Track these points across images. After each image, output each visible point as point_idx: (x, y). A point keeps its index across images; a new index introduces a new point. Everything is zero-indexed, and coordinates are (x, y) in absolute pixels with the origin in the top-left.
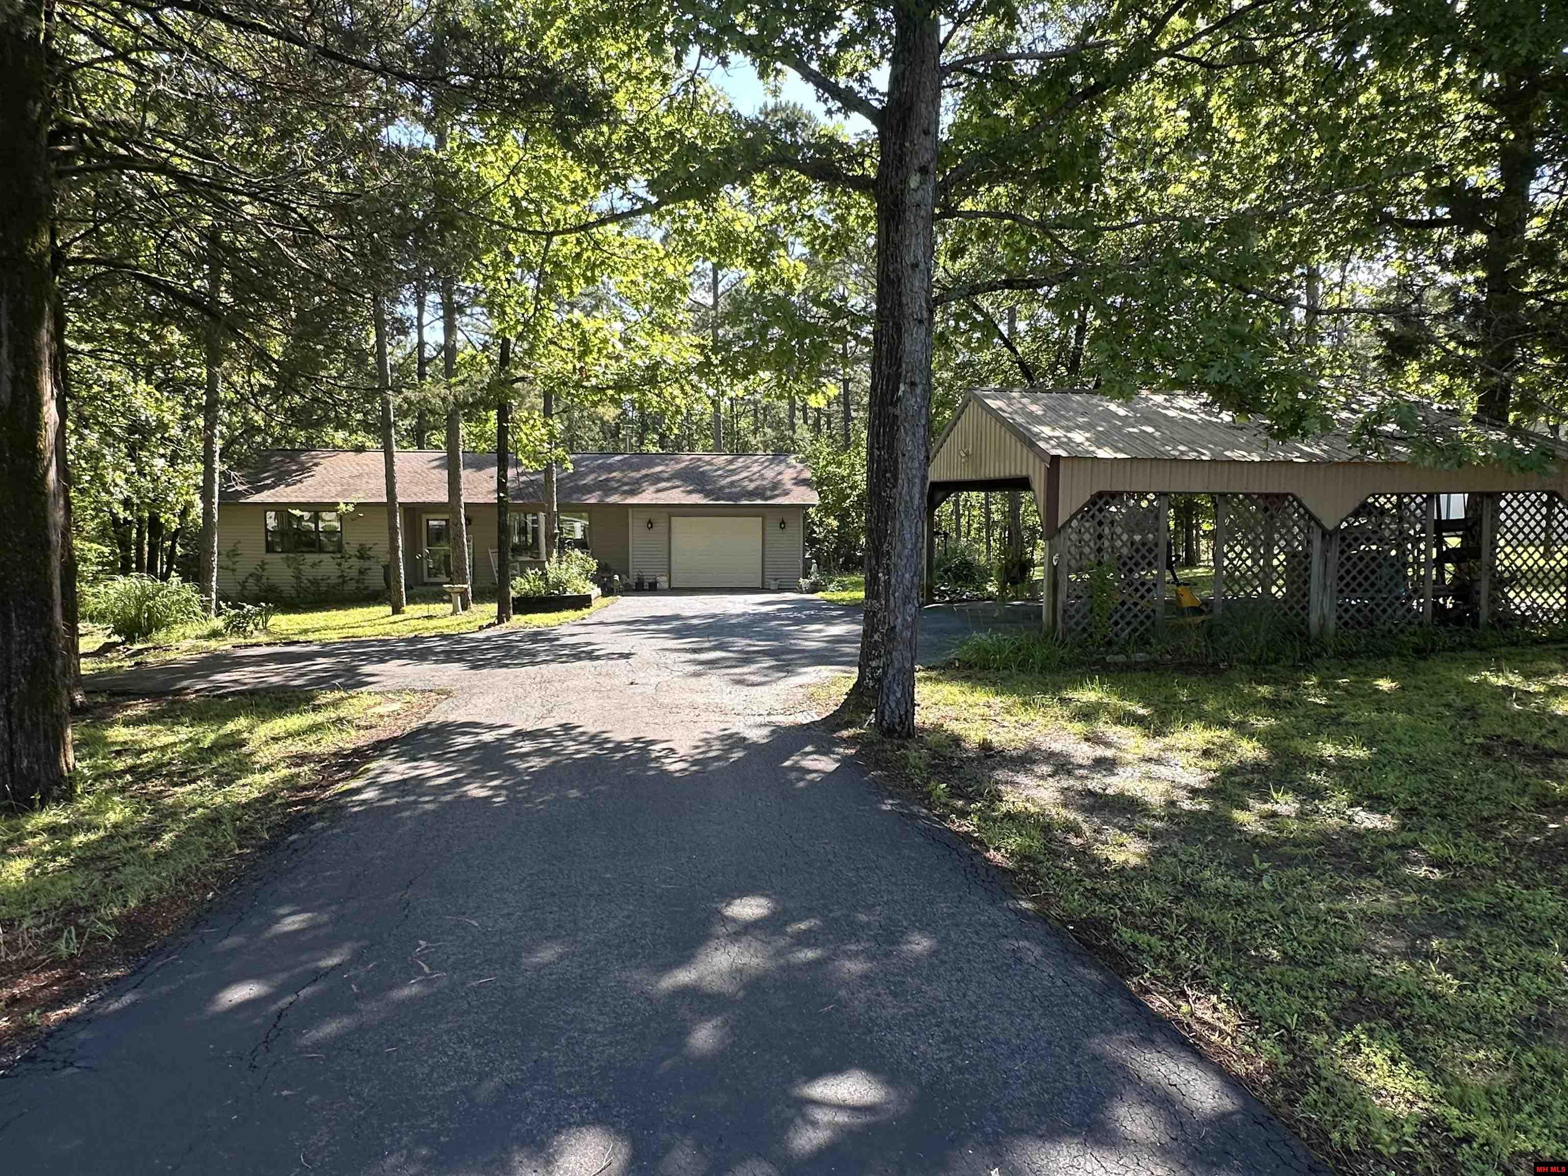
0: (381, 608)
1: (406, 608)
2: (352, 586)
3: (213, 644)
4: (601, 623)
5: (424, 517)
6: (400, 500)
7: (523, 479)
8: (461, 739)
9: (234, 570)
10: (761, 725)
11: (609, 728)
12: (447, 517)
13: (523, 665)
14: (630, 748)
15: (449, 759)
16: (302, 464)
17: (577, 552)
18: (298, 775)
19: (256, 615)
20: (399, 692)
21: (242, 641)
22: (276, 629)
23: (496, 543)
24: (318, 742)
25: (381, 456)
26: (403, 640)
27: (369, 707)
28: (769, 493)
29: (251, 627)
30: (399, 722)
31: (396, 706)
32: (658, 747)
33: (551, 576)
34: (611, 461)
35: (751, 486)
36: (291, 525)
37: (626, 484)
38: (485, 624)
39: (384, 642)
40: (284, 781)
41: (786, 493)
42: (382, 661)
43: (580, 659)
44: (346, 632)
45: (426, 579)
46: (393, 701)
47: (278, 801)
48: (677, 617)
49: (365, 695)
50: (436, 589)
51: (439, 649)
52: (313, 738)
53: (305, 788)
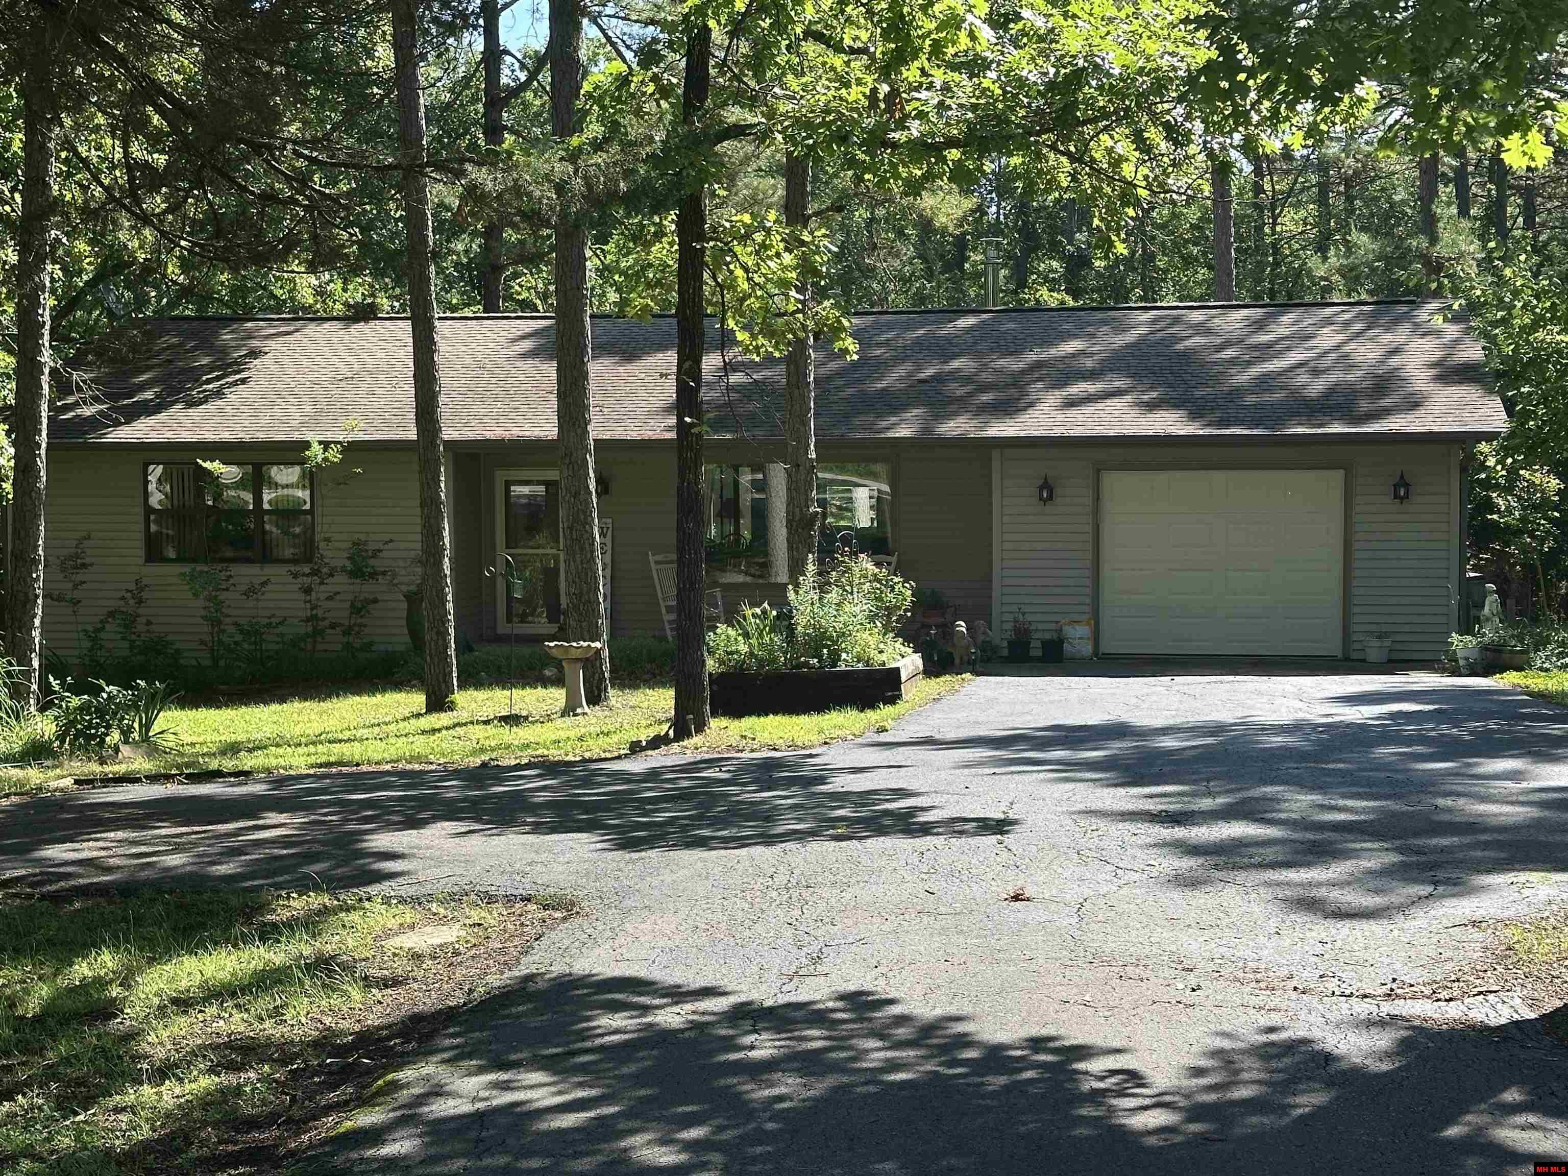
0: (400, 697)
1: (460, 697)
2: (334, 642)
3: (34, 775)
4: (929, 742)
5: (501, 476)
6: (449, 433)
7: (736, 378)
8: (608, 1021)
9: (76, 603)
10: (1370, 1023)
11: (967, 1009)
12: (553, 475)
13: (742, 842)
14: (1022, 1063)
15: (583, 1069)
16: (224, 351)
17: (866, 564)
18: (238, 1091)
19: (127, 708)
20: (454, 898)
21: (95, 768)
22: (169, 741)
23: (672, 538)
24: (277, 1013)
25: (404, 330)
26: (457, 774)
27: (388, 934)
28: (1364, 405)
29: (115, 737)
30: (460, 973)
31: (449, 934)
32: (1097, 1065)
33: (801, 621)
34: (948, 329)
35: (1317, 386)
36: (200, 494)
37: (984, 388)
38: (644, 736)
39: (413, 778)
40: (206, 1102)
41: (1414, 403)
42: (413, 823)
43: (882, 831)
44: (324, 753)
45: (503, 628)
46: (443, 921)
47: (194, 1152)
48: (1119, 731)
49: (377, 906)
50: (525, 650)
51: (542, 797)
52: (264, 1003)
53: (253, 1124)
